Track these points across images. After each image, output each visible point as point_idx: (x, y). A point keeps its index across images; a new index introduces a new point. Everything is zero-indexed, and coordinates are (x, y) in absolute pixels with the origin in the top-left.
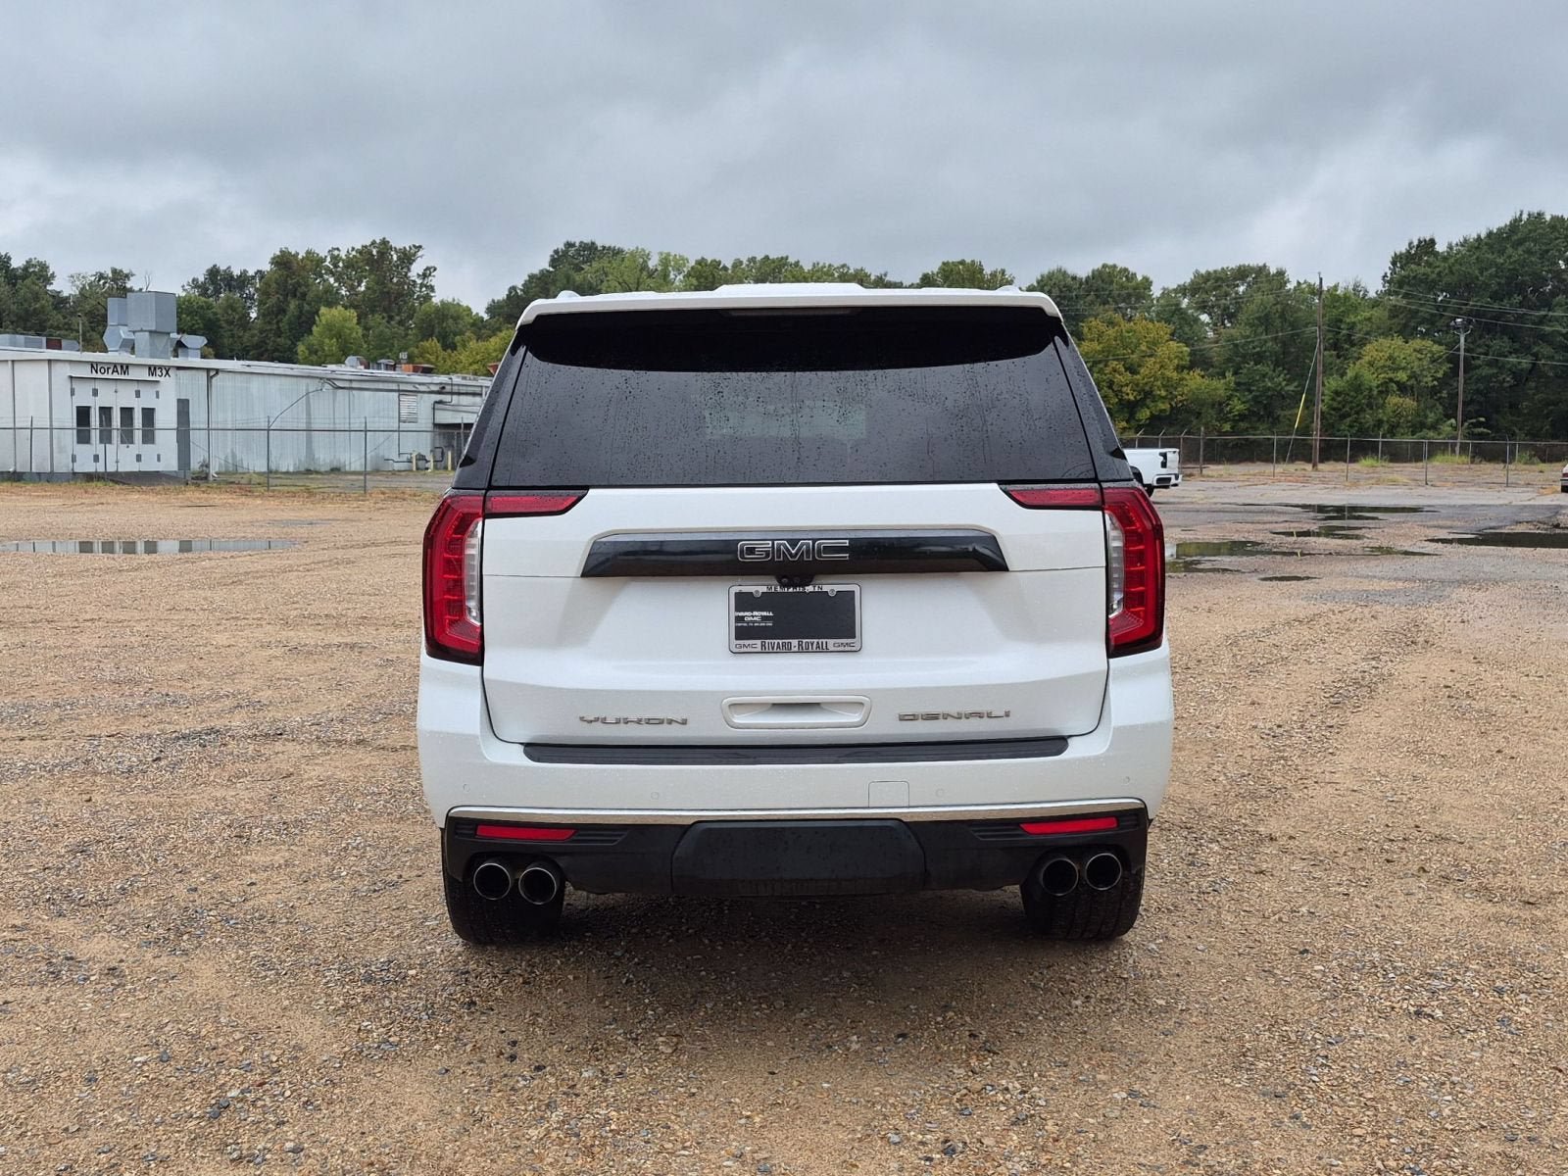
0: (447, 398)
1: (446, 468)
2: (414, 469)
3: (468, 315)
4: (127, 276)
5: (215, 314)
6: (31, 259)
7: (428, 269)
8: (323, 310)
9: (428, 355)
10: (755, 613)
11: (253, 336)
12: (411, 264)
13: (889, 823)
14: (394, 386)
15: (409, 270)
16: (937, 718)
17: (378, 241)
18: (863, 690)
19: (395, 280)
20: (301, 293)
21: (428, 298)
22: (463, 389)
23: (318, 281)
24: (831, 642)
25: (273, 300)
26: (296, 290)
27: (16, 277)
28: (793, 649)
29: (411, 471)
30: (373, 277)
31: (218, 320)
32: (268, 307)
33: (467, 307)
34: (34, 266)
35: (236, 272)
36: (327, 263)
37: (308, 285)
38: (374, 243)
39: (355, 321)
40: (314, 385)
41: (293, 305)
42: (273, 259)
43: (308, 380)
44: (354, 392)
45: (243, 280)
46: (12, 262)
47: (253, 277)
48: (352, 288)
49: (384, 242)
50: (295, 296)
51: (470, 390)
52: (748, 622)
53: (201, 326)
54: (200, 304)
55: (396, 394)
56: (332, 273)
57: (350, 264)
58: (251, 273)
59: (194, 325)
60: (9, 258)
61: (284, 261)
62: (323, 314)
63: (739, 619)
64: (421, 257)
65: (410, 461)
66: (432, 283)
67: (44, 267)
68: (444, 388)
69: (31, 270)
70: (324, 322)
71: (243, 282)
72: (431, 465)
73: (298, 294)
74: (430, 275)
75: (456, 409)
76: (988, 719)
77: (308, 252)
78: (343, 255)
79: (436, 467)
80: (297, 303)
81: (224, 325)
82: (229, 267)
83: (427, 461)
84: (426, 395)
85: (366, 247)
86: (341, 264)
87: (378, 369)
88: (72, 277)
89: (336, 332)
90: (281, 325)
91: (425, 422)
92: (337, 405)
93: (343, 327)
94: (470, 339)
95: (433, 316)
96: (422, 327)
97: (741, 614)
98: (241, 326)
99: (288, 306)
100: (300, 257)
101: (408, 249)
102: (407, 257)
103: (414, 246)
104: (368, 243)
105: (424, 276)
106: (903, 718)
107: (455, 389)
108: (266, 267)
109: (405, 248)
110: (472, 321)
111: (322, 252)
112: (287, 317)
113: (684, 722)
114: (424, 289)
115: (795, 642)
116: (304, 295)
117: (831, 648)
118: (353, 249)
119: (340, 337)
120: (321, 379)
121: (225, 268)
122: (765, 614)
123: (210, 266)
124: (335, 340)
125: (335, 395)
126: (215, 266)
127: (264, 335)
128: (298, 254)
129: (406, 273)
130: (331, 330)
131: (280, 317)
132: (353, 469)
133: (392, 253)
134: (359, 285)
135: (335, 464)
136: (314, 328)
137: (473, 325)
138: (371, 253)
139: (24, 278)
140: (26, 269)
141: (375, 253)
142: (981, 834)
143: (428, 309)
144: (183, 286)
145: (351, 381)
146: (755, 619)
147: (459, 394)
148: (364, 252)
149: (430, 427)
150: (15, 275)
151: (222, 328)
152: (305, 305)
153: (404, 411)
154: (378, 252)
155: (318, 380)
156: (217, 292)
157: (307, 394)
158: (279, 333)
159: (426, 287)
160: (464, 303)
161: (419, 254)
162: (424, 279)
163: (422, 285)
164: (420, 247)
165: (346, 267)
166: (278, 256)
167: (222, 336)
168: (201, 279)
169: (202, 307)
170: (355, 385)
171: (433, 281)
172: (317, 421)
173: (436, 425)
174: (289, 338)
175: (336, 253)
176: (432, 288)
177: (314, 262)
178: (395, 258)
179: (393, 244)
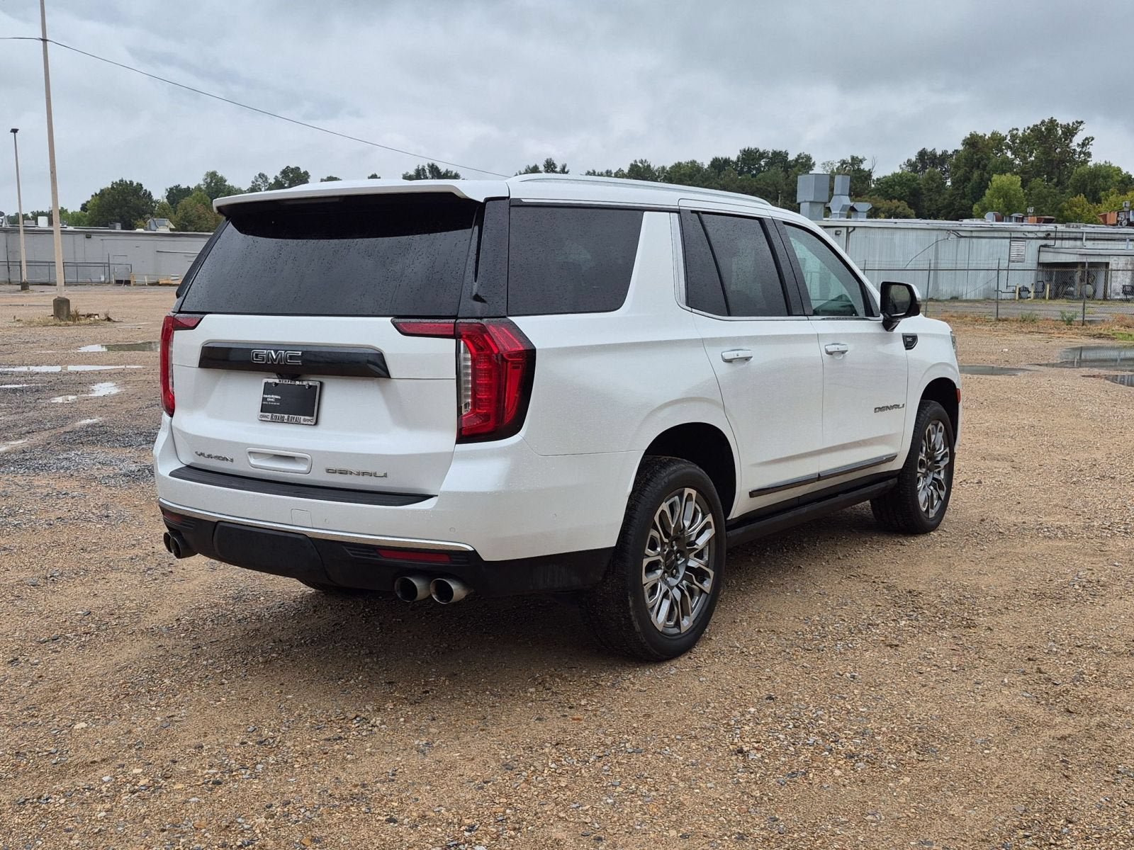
0: (1051, 242)
1: (1044, 298)
2: (1017, 298)
3: (1117, 174)
4: (861, 161)
5: (919, 184)
6: (801, 154)
7: (1087, 139)
8: (995, 177)
9: (1075, 209)
10: (273, 396)
11: (944, 199)
12: (1073, 136)
13: (300, 537)
14: (1007, 235)
15: (1071, 141)
16: (346, 474)
17: (1047, 121)
18: (307, 450)
19: (1058, 150)
20: (983, 165)
21: (1085, 162)
22: (1067, 235)
23: (999, 154)
24: (302, 417)
25: (960, 172)
26: (980, 162)
27: (791, 167)
28: (285, 421)
29: (1014, 299)
30: (1040, 148)
31: (921, 188)
32: (958, 177)
33: (1118, 168)
34: (803, 158)
35: (939, 152)
36: (1007, 141)
37: (989, 159)
38: (1043, 122)
39: (1020, 183)
40: (942, 235)
41: (976, 175)
42: (964, 141)
43: (938, 232)
44: (974, 240)
45: (944, 157)
46: (789, 156)
47: (951, 156)
48: (1024, 159)
49: (1052, 121)
50: (978, 167)
51: (1072, 235)
52: (268, 402)
53: (908, 193)
54: (908, 178)
55: (1009, 240)
56: (1009, 147)
57: (1025, 140)
58: (950, 152)
59: (902, 193)
60: (787, 154)
61: (973, 142)
62: (995, 180)
63: (264, 399)
64: (1082, 130)
65: (1014, 292)
66: (1090, 150)
67: (809, 158)
68: (1049, 234)
69: (800, 161)
70: (995, 186)
71: (944, 159)
72: (1032, 295)
73: (981, 166)
74: (1088, 143)
75: (1057, 251)
76: (375, 478)
77: (993, 134)
78: (1020, 133)
79: (1036, 297)
80: (979, 172)
81: (925, 192)
82: (934, 149)
83: (1029, 292)
84: (1034, 241)
85: (1037, 126)
86: (1018, 141)
87: (1010, 221)
88: (824, 164)
89: (1003, 193)
90: (965, 190)
91: (1031, 262)
92: (959, 249)
93: (1009, 189)
94: (1113, 194)
95: (1087, 176)
96: (1076, 186)
97: (266, 396)
98: (937, 192)
99: (972, 175)
100: (987, 137)
101: (1071, 125)
102: (1070, 132)
103: (1077, 122)
104: (1039, 123)
105: (1084, 145)
106: (328, 471)
107: (1059, 235)
108: (961, 148)
109: (1068, 124)
110: (1120, 179)
111: (1004, 132)
112: (971, 184)
113: (232, 460)
114: (1082, 155)
115: (286, 416)
116: (985, 166)
117: (302, 422)
118: (1029, 128)
119: (1006, 196)
120: (948, 230)
121: (931, 150)
122: (277, 397)
123: (920, 149)
124: (1002, 199)
125: (958, 243)
126: (924, 149)
127: (953, 198)
128: (985, 135)
129: (1068, 144)
130: (999, 192)
131: (966, 184)
132: (968, 298)
133: (1058, 129)
134: (1030, 156)
135: (955, 294)
136: (987, 191)
137: (1122, 181)
138: (1040, 130)
139: (794, 166)
140: (797, 160)
141: (1043, 129)
142: (353, 552)
143: (1083, 171)
144: (900, 166)
145: (971, 231)
146: (272, 400)
147: (1062, 239)
148: (1035, 129)
149: (1035, 266)
150: (790, 165)
151: (924, 194)
152: (985, 174)
153: (1014, 253)
154: (1045, 129)
155: (945, 232)
156: (924, 168)
157: (937, 242)
158: (964, 196)
159: (1084, 153)
160: (1115, 165)
161: (1081, 128)
162: (1082, 148)
163: (1080, 153)
164: (1082, 122)
165: (1021, 143)
166: (968, 138)
167: (923, 201)
168: (914, 159)
169: (909, 180)
170: (974, 234)
171: (1091, 149)
172: (943, 261)
173: (1039, 264)
174: (971, 200)
175: (1015, 132)
176: (1089, 155)
177: (997, 140)
178: (1060, 132)
179: (1059, 121)
